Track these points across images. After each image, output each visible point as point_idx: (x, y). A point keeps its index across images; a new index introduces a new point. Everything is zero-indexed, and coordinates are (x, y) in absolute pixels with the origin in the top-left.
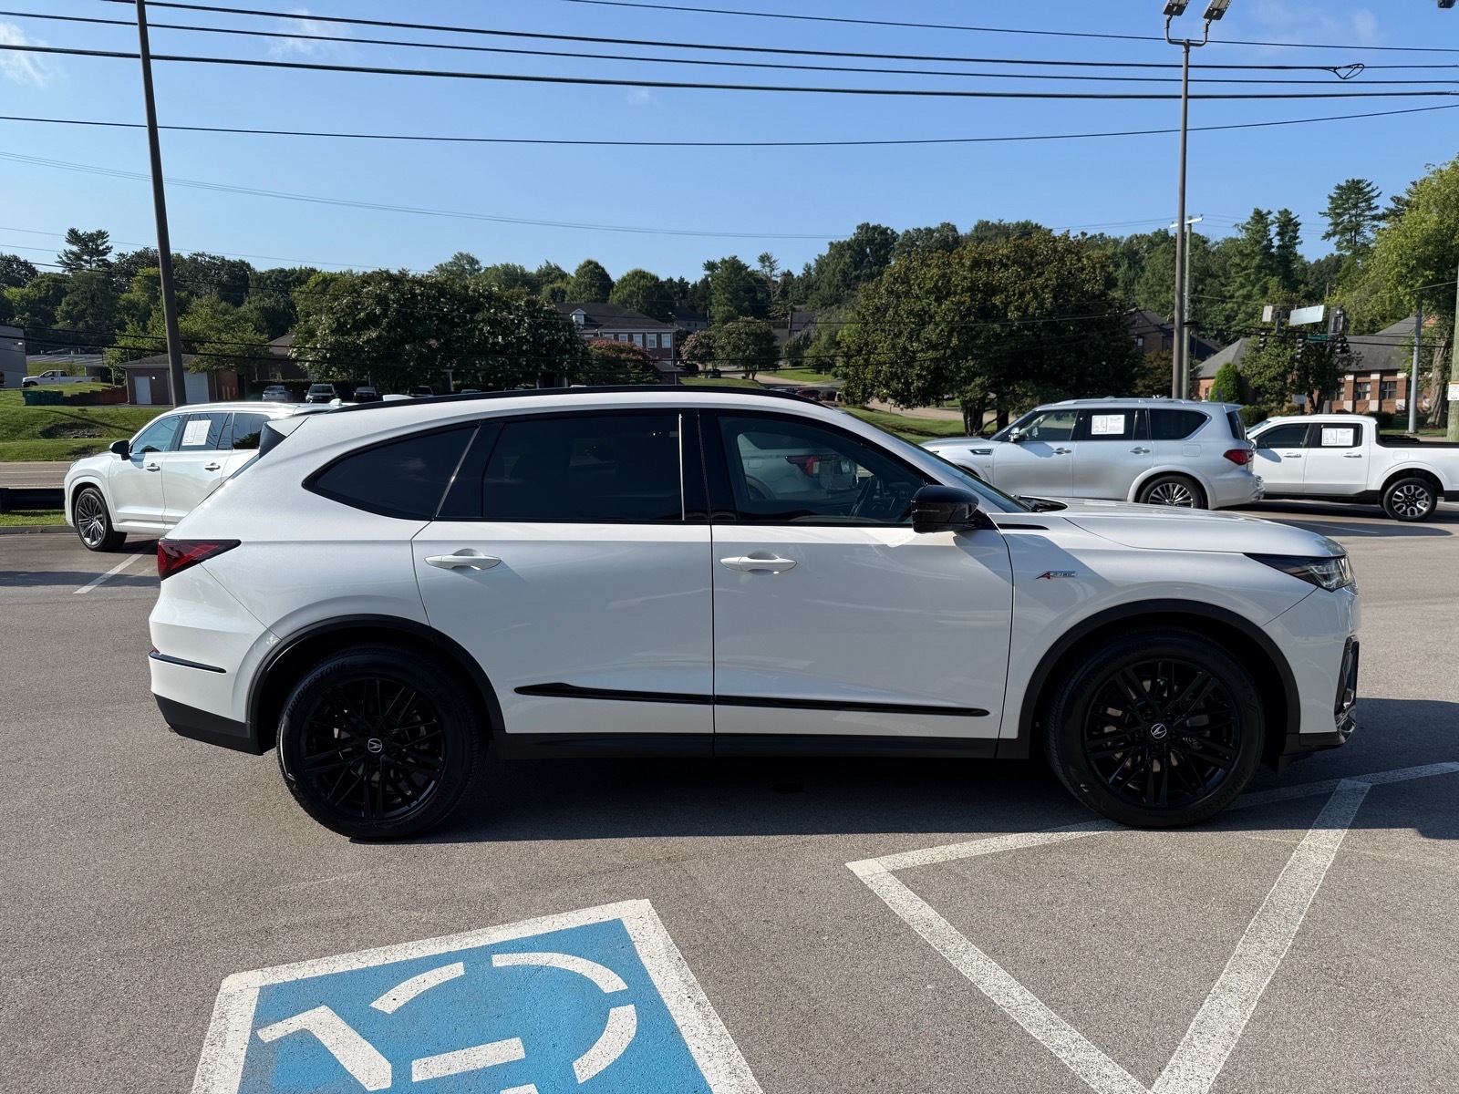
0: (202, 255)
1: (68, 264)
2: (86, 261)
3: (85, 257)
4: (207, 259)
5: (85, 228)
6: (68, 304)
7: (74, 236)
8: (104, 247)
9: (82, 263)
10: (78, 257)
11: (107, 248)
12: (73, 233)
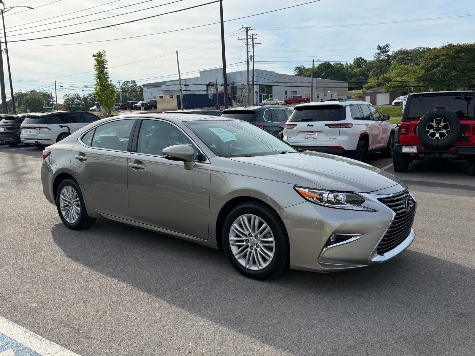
0: (420, 48)
1: (376, 57)
2: (382, 56)
3: (382, 54)
4: (422, 49)
5: (382, 45)
6: (373, 72)
7: (379, 48)
8: (388, 49)
9: (381, 56)
10: (379, 54)
11: (389, 50)
12: (379, 46)
